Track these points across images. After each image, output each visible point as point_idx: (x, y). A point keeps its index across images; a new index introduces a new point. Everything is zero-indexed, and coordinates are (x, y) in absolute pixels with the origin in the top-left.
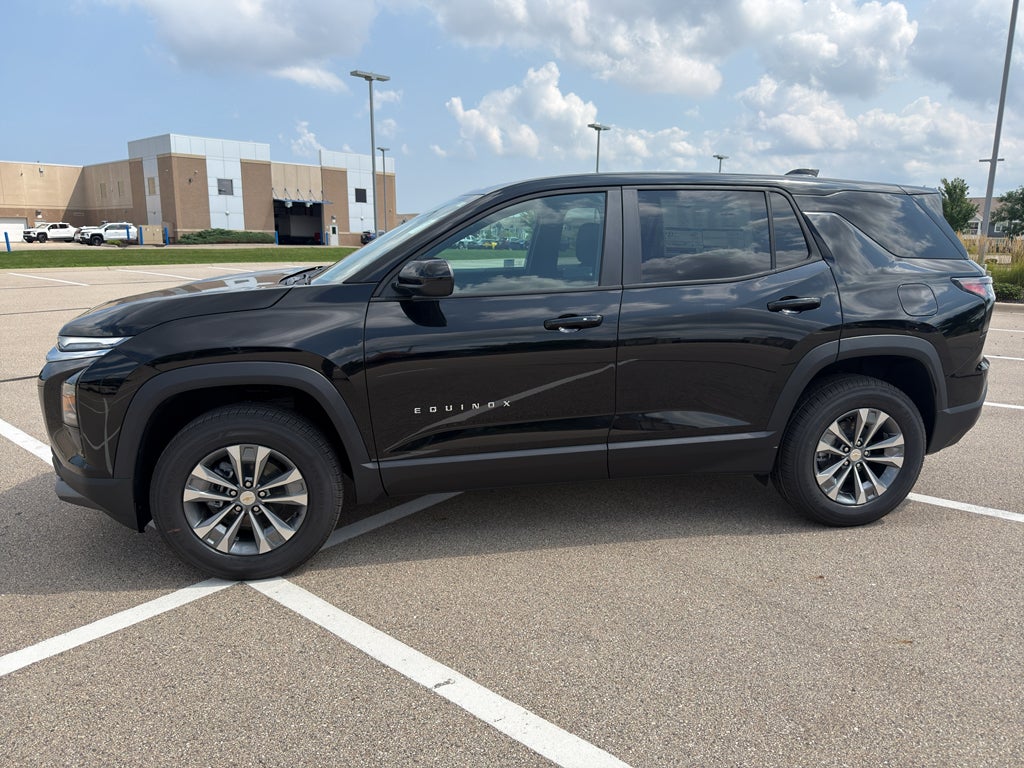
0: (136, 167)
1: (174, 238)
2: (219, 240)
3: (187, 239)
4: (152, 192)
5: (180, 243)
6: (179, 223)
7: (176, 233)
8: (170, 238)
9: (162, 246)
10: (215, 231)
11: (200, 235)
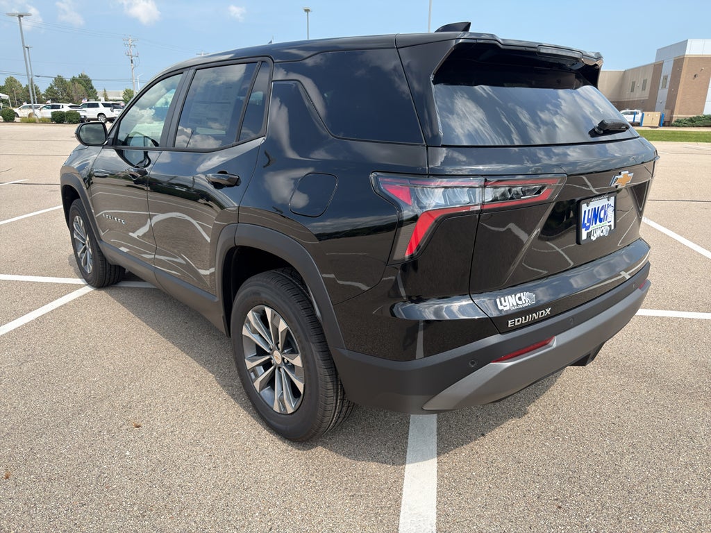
0: (658, 67)
1: (669, 122)
2: (706, 124)
3: (680, 123)
4: (664, 86)
5: (672, 126)
6: (676, 110)
7: (671, 118)
8: (665, 123)
9: (657, 127)
10: (705, 116)
11: (691, 120)
